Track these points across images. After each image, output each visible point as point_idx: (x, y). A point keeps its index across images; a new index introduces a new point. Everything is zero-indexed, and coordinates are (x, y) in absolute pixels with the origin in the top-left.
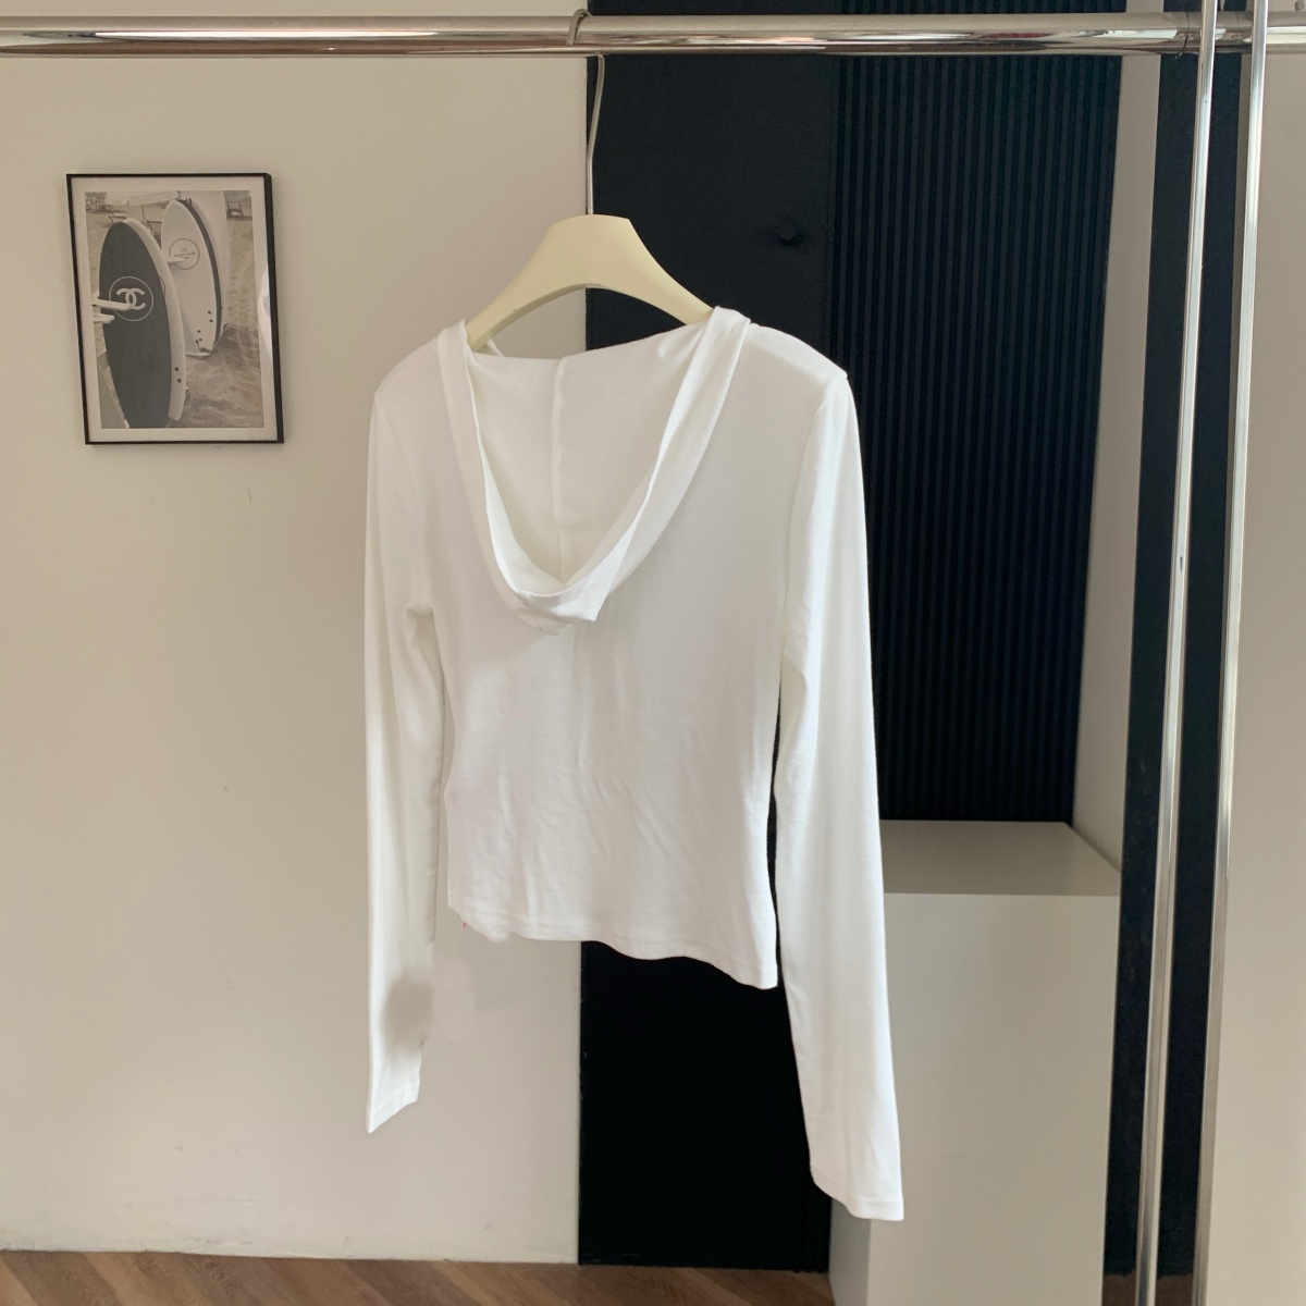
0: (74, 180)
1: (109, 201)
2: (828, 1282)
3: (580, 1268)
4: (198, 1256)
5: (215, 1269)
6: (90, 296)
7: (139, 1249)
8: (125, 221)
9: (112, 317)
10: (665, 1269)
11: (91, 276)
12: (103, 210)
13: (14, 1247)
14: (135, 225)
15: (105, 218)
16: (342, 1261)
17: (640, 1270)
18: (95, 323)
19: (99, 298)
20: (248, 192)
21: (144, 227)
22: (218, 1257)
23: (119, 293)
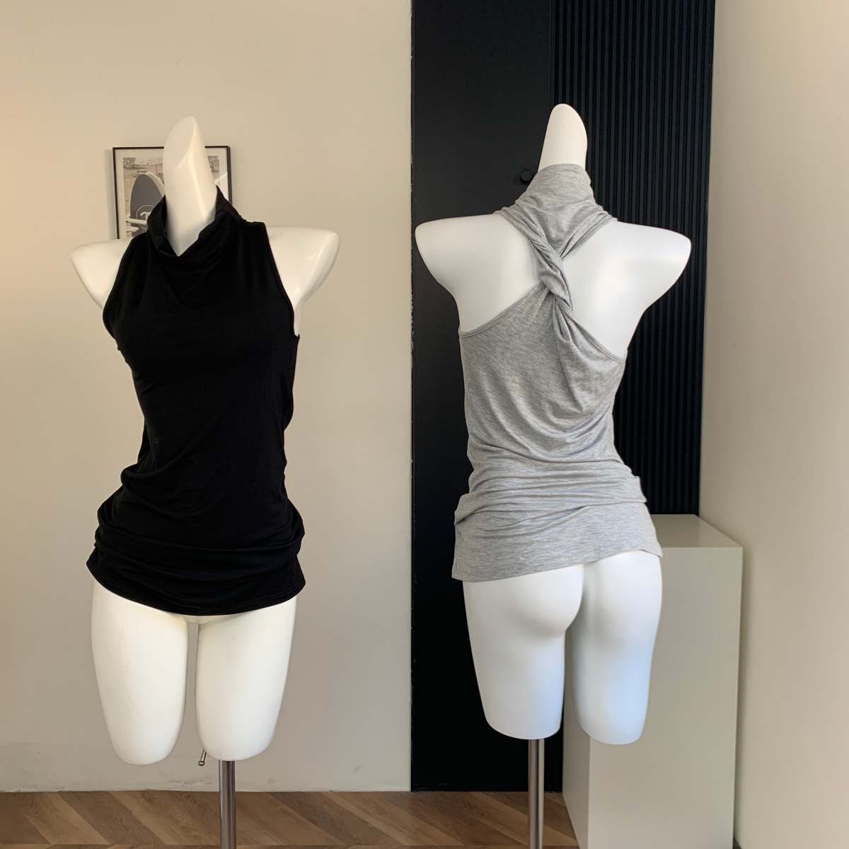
0: (116, 151)
1: (137, 162)
2: (563, 798)
3: (412, 794)
4: (180, 792)
5: (190, 799)
6: (125, 216)
7: (143, 788)
8: (146, 174)
9: (137, 228)
10: (464, 793)
11: (126, 204)
12: (133, 167)
13: (67, 789)
14: (151, 176)
15: (134, 172)
16: (268, 793)
17: (449, 794)
18: (127, 232)
19: (131, 217)
20: (217, 156)
21: (156, 177)
22: (192, 792)
23: (141, 214)
